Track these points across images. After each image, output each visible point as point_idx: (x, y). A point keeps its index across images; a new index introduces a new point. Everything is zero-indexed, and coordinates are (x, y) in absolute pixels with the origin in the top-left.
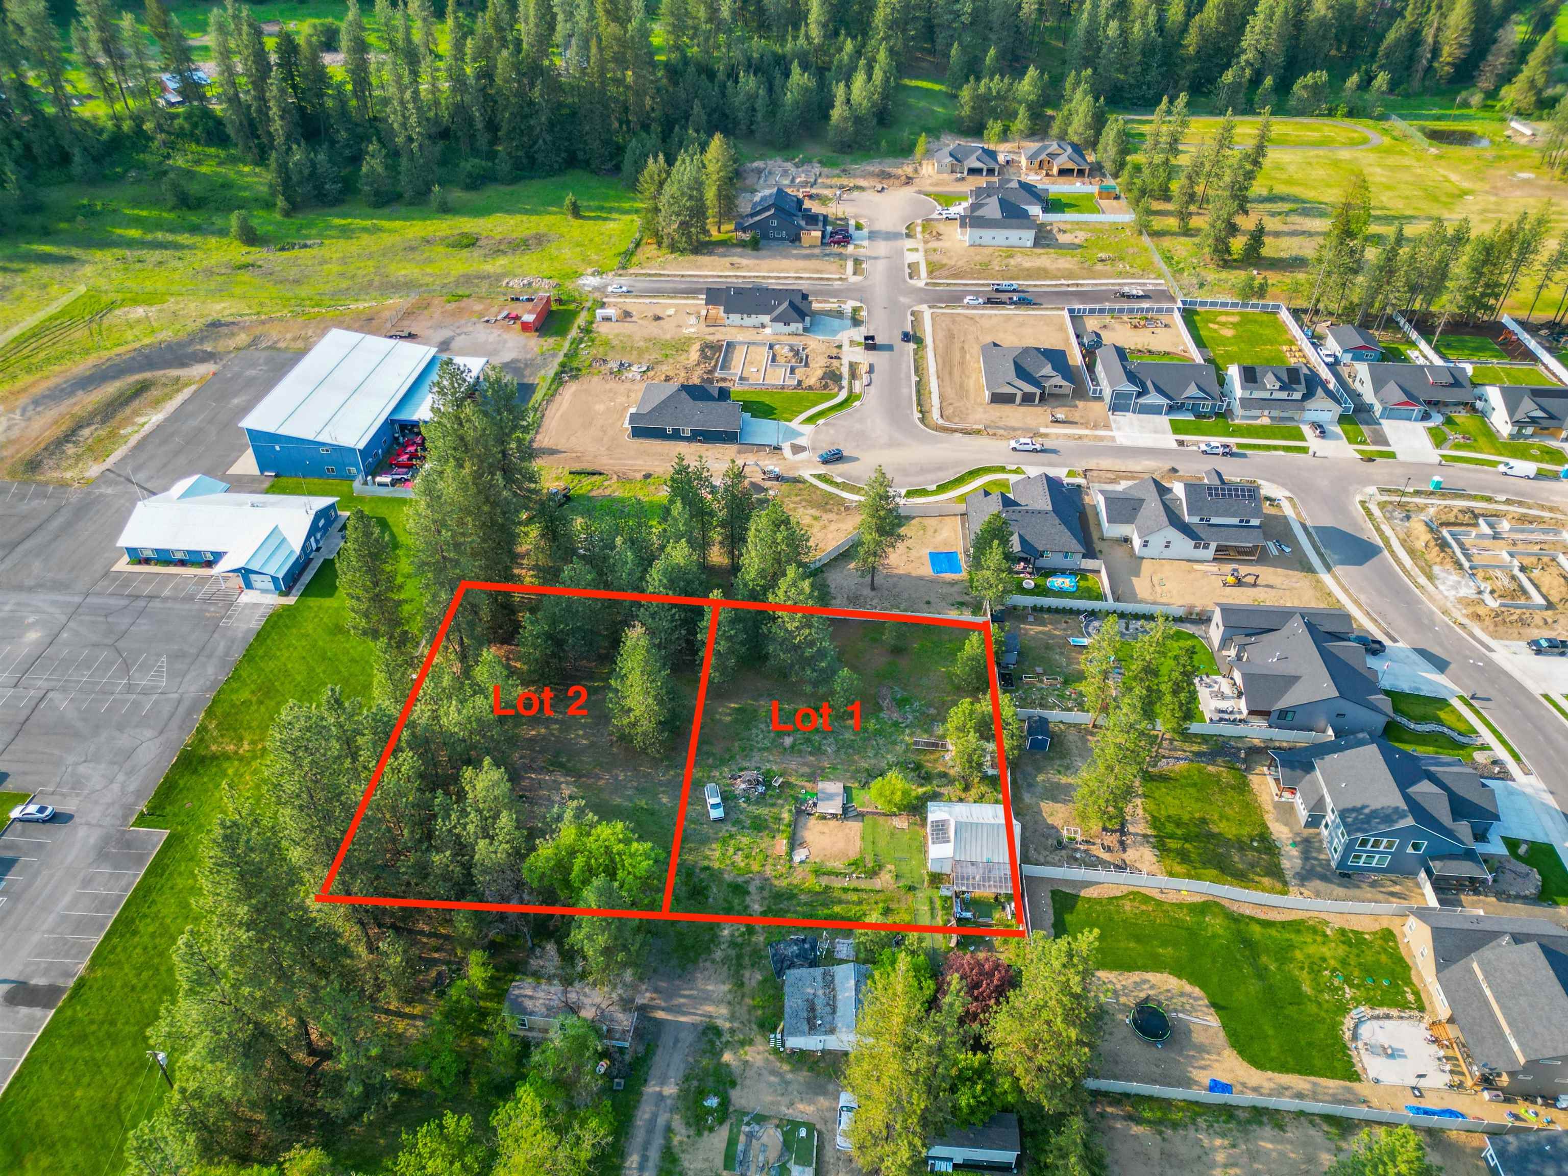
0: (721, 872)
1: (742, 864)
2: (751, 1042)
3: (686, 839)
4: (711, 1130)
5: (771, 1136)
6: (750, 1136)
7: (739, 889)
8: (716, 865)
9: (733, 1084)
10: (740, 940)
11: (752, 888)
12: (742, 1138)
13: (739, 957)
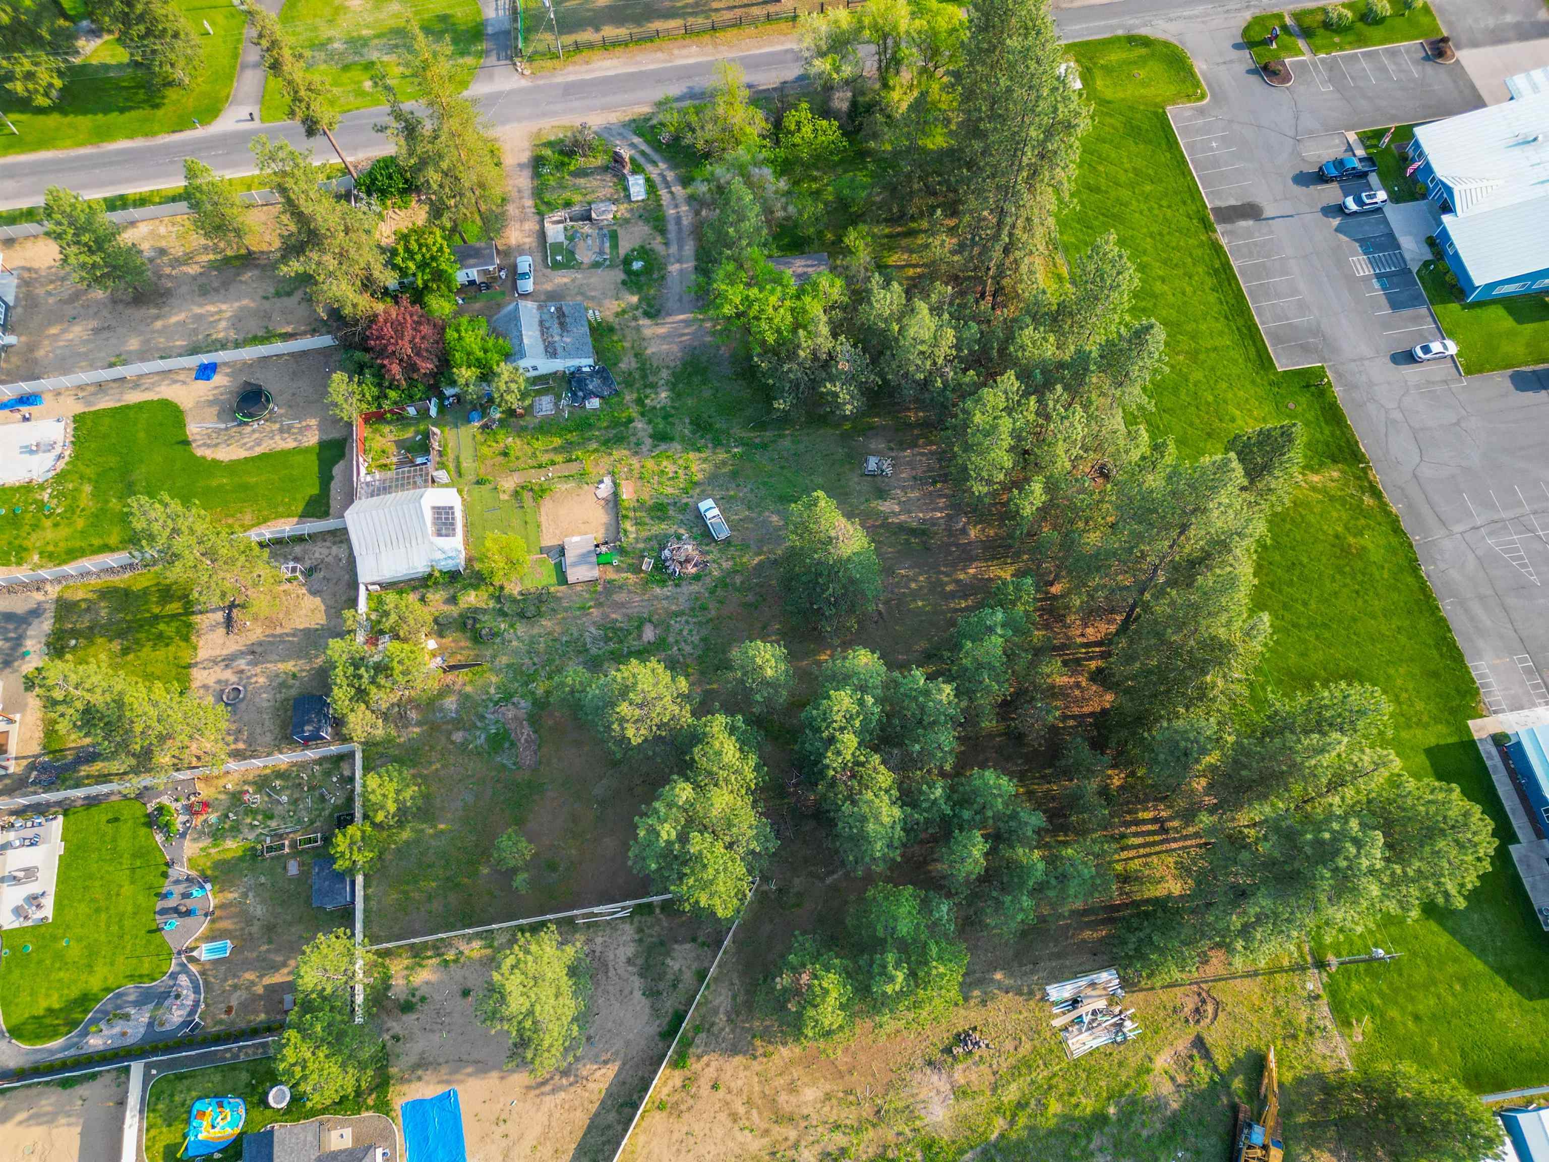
0: (685, 450)
1: (665, 463)
2: (617, 315)
3: (734, 475)
4: (633, 250)
5: (585, 255)
6: (601, 252)
7: (661, 437)
8: (692, 455)
9: (624, 283)
10: (648, 391)
11: (648, 441)
12: (607, 250)
13: (644, 377)
